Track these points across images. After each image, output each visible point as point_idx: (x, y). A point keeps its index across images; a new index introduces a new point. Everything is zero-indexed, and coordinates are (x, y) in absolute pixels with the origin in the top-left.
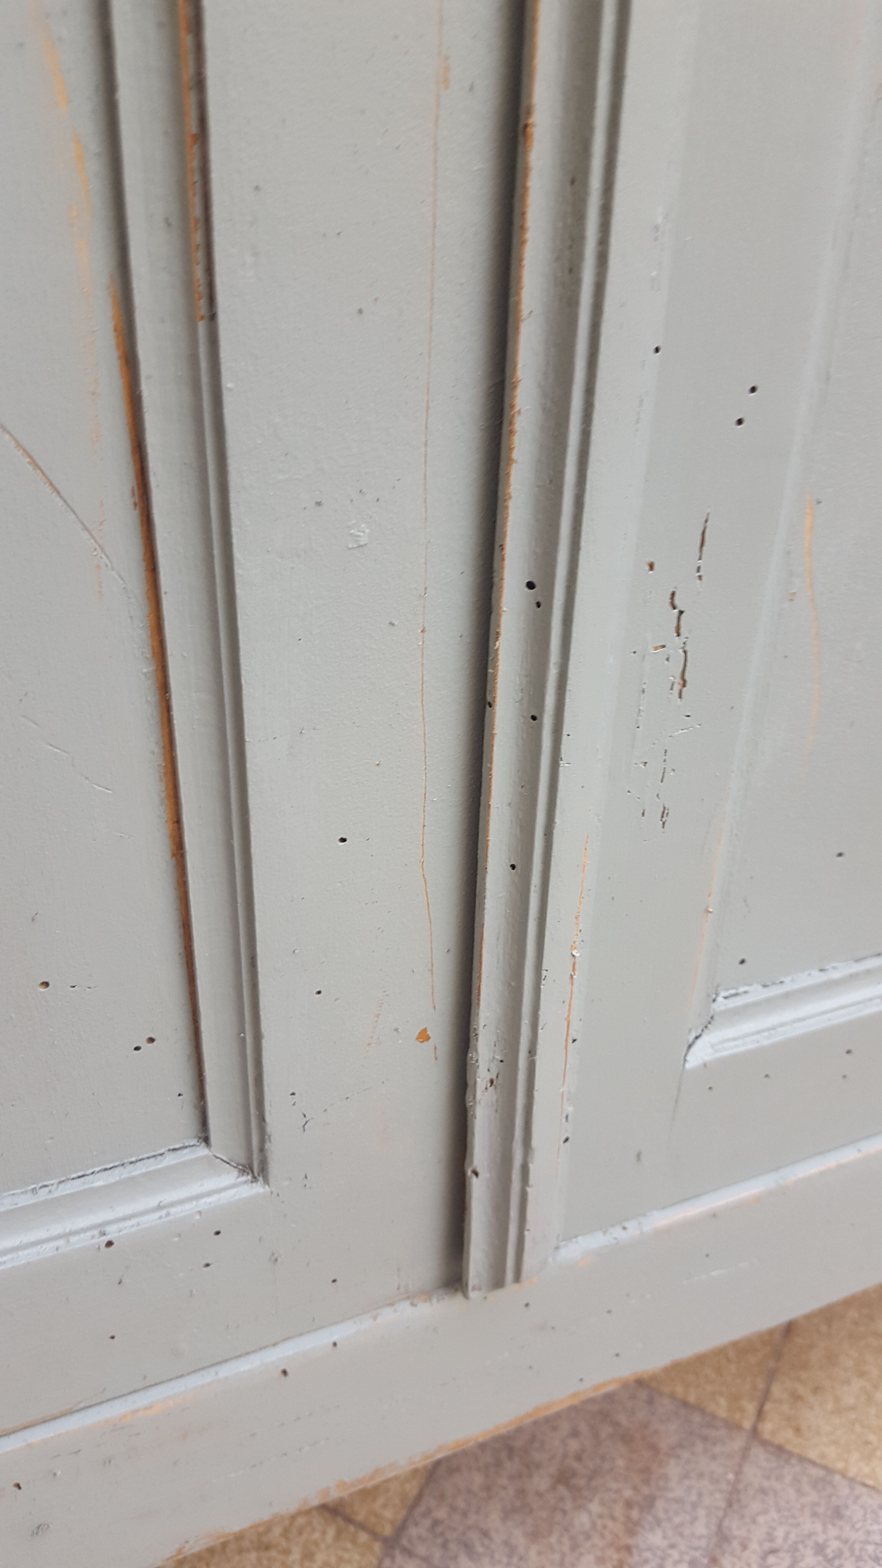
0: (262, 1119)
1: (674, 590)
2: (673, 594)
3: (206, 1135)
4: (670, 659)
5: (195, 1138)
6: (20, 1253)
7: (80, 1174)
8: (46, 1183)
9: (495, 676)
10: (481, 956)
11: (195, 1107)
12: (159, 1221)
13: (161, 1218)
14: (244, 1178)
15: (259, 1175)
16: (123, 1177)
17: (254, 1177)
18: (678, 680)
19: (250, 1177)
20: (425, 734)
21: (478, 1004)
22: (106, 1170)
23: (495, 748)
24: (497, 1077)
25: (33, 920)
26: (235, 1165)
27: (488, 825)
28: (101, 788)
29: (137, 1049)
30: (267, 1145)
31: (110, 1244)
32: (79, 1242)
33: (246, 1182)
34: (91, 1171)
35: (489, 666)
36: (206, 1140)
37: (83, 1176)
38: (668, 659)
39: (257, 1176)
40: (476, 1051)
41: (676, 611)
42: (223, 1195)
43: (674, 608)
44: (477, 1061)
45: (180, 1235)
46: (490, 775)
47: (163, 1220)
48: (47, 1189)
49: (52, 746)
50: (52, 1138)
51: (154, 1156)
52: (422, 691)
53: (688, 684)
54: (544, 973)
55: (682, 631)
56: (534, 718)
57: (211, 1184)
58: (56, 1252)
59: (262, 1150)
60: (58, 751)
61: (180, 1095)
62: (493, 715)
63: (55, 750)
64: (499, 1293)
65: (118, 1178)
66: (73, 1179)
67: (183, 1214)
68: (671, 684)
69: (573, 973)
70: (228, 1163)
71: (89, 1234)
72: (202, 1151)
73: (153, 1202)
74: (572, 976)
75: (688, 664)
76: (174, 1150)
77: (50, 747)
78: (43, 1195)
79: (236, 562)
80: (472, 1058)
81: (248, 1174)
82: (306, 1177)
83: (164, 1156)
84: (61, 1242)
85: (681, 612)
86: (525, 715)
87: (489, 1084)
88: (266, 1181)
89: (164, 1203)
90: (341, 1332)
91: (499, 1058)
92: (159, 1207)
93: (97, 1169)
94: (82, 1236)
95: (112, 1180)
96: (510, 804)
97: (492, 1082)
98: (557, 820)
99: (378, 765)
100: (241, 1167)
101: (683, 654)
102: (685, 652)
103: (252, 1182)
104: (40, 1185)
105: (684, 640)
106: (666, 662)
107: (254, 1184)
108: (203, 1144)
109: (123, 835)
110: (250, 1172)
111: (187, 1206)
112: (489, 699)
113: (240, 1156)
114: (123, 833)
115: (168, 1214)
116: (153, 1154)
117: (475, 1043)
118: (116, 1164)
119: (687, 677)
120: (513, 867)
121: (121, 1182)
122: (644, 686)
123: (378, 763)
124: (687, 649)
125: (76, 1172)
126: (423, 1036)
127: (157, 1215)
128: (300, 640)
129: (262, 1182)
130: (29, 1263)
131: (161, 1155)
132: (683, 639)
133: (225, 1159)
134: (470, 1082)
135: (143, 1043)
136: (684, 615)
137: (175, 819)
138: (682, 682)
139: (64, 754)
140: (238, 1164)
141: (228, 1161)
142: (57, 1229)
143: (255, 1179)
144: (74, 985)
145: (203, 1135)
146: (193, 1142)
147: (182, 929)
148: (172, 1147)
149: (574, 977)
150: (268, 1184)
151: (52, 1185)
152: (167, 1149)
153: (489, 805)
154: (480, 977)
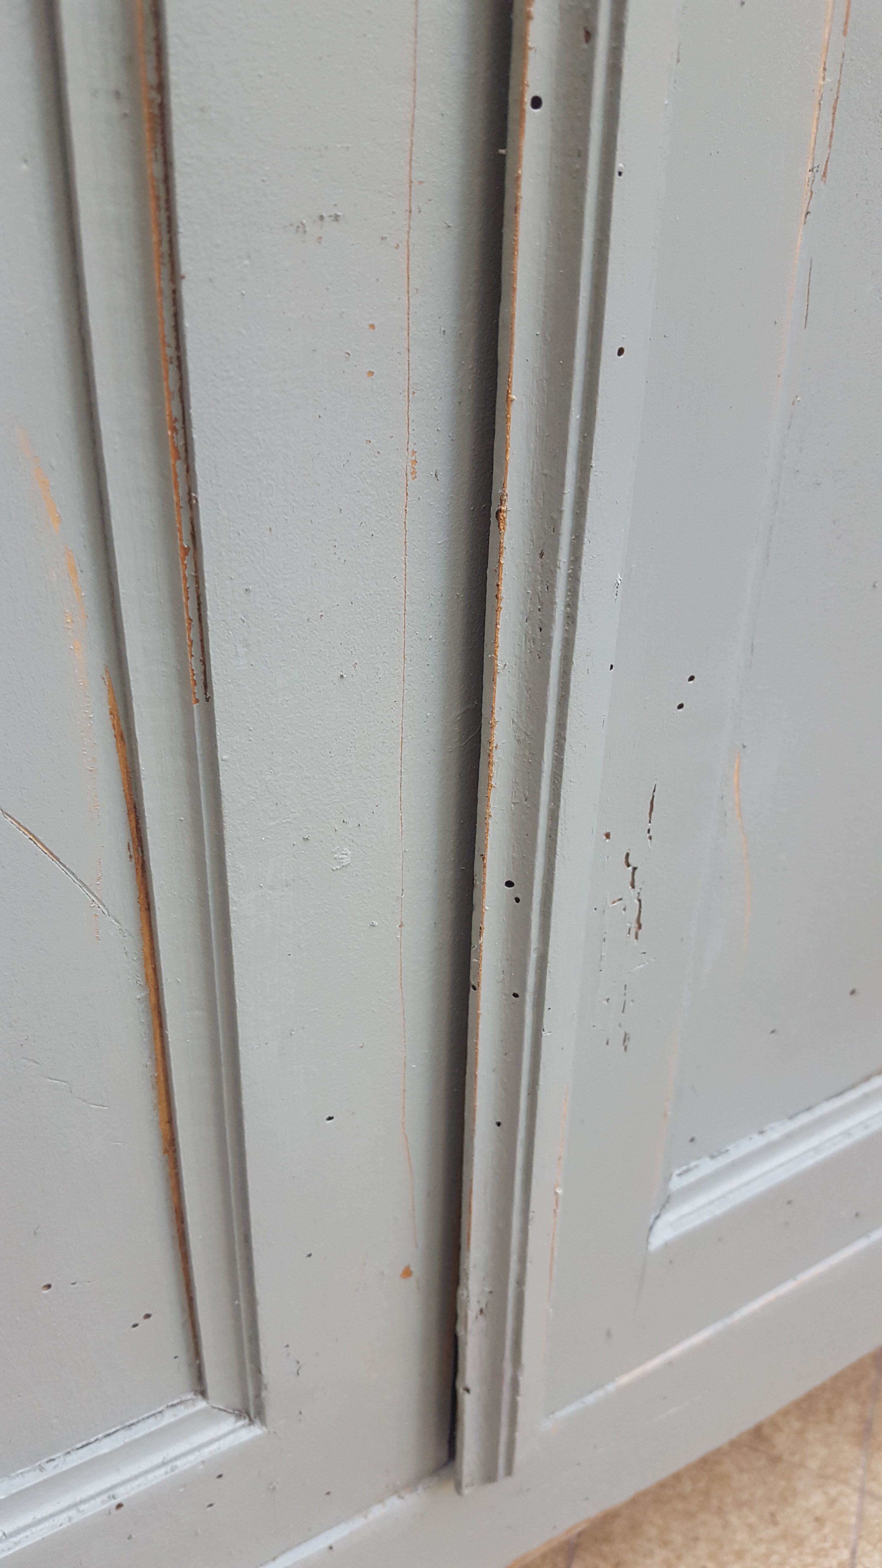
0: (258, 1371)
1: (629, 851)
2: (628, 855)
3: (202, 1389)
4: (626, 910)
5: (191, 1391)
6: (34, 1530)
7: (84, 1443)
8: (53, 1457)
9: (479, 965)
10: (470, 1206)
11: (190, 1365)
12: (165, 1477)
13: (166, 1473)
14: (241, 1423)
15: (255, 1417)
16: (127, 1440)
17: (251, 1420)
18: (635, 925)
19: (247, 1421)
20: (404, 1012)
21: (468, 1248)
22: (109, 1435)
23: (480, 1026)
24: (487, 1306)
25: (35, 1233)
26: (231, 1411)
27: (475, 1093)
28: (97, 1107)
29: (135, 1326)
30: (264, 1394)
31: (119, 1506)
32: (91, 1509)
33: (244, 1426)
34: (95, 1438)
35: (472, 956)
36: (203, 1393)
37: (88, 1444)
38: (624, 909)
39: (254, 1419)
40: (467, 1289)
41: (630, 868)
42: (222, 1442)
43: (628, 865)
44: (468, 1297)
45: (185, 1486)
46: (477, 1049)
47: (168, 1475)
48: (53, 1464)
49: (50, 1078)
50: (57, 1417)
51: (153, 1415)
52: (401, 975)
53: (643, 927)
54: (531, 1215)
55: (636, 884)
56: (516, 995)
57: (210, 1433)
58: (69, 1524)
59: (258, 1396)
60: (58, 1082)
61: (176, 1357)
62: (477, 997)
63: (54, 1081)
64: (490, 1487)
65: (122, 1443)
66: (78, 1449)
67: (186, 1467)
68: (628, 929)
69: (556, 1208)
70: (225, 1411)
71: (99, 1500)
72: (201, 1404)
73: (157, 1459)
74: (555, 1211)
75: (642, 910)
76: (173, 1406)
77: (50, 1080)
78: (51, 1471)
79: (230, 901)
80: (463, 1295)
81: (245, 1418)
82: (301, 1413)
83: (164, 1413)
84: (72, 1513)
85: (635, 869)
86: (507, 992)
87: (479, 1313)
88: (263, 1422)
89: (168, 1458)
90: (334, 1536)
91: (487, 1289)
92: (164, 1464)
93: (100, 1436)
94: (92, 1502)
95: (117, 1445)
96: (494, 1070)
97: (481, 1311)
98: (541, 1082)
99: (362, 1047)
100: (237, 1412)
101: (637, 902)
102: (640, 901)
103: (249, 1425)
104: (46, 1459)
105: (639, 891)
106: (623, 912)
107: (252, 1427)
108: (200, 1397)
109: (117, 1144)
110: (245, 1415)
111: (191, 1458)
112: (473, 982)
113: (236, 1401)
114: (118, 1142)
115: (172, 1470)
116: (153, 1412)
117: (465, 1281)
118: (118, 1428)
119: (642, 921)
120: (499, 1124)
121: (126, 1446)
122: (605, 936)
123: (361, 1045)
124: (641, 897)
125: (81, 1441)
126: (407, 1273)
127: (162, 1471)
128: (290, 955)
129: (259, 1424)
130: (43, 1539)
131: (161, 1412)
132: (637, 890)
133: (221, 1407)
134: (461, 1314)
135: (139, 1319)
136: (637, 870)
137: (167, 1120)
138: (637, 926)
139: (63, 1083)
140: (234, 1410)
141: (224, 1409)
142: (67, 1500)
143: (251, 1422)
144: (74, 1282)
145: (198, 1388)
146: (190, 1396)
147: (175, 1214)
148: (170, 1404)
149: (558, 1210)
150: (266, 1426)
151: (59, 1457)
152: (165, 1406)
153: (476, 1076)
154: (469, 1225)
